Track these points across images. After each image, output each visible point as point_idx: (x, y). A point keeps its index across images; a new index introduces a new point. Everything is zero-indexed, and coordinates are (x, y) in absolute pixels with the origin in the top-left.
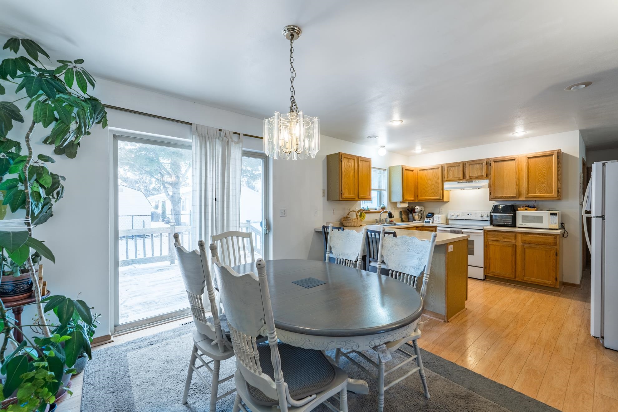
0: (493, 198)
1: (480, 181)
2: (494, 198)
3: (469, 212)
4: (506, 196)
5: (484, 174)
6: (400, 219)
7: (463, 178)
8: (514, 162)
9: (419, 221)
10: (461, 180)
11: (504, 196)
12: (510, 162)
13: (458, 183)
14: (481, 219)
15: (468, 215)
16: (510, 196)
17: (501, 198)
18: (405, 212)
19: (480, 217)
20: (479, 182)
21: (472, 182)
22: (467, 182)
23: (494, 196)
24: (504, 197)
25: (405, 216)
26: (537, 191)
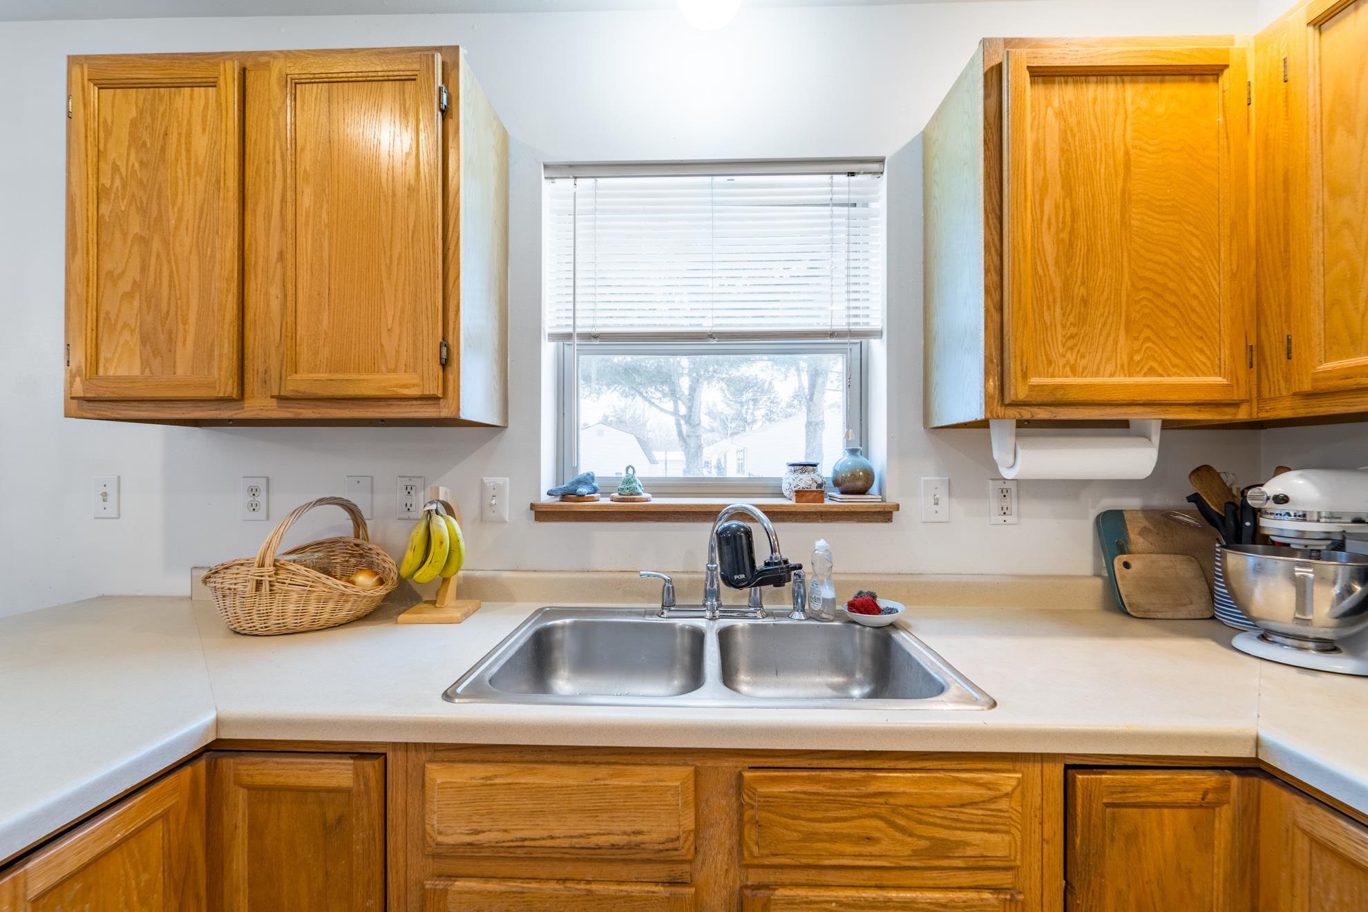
6: (1099, 582)
9: (1328, 646)
18: (1162, 520)
25: (1164, 561)
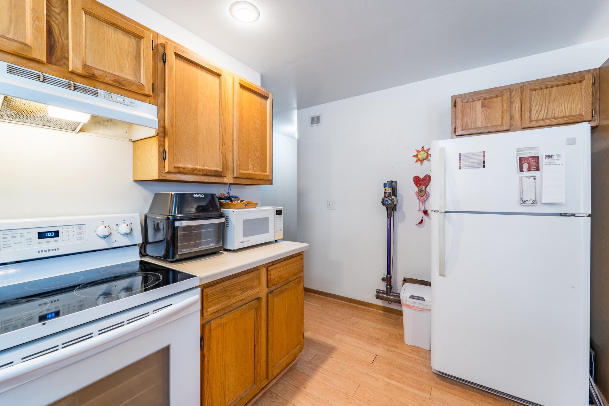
0: (172, 170)
1: (128, 100)
2: (176, 170)
3: (48, 224)
4: (202, 168)
5: (147, 81)
7: (50, 60)
8: (215, 80)
10: (32, 64)
11: (199, 167)
12: (209, 77)
13: (11, 70)
14: (103, 244)
15: (41, 235)
16: (211, 171)
17: (192, 172)
19: (101, 240)
20: (123, 102)
21: (96, 94)
22: (69, 86)
23: (176, 165)
24: (200, 170)
26: (250, 166)
